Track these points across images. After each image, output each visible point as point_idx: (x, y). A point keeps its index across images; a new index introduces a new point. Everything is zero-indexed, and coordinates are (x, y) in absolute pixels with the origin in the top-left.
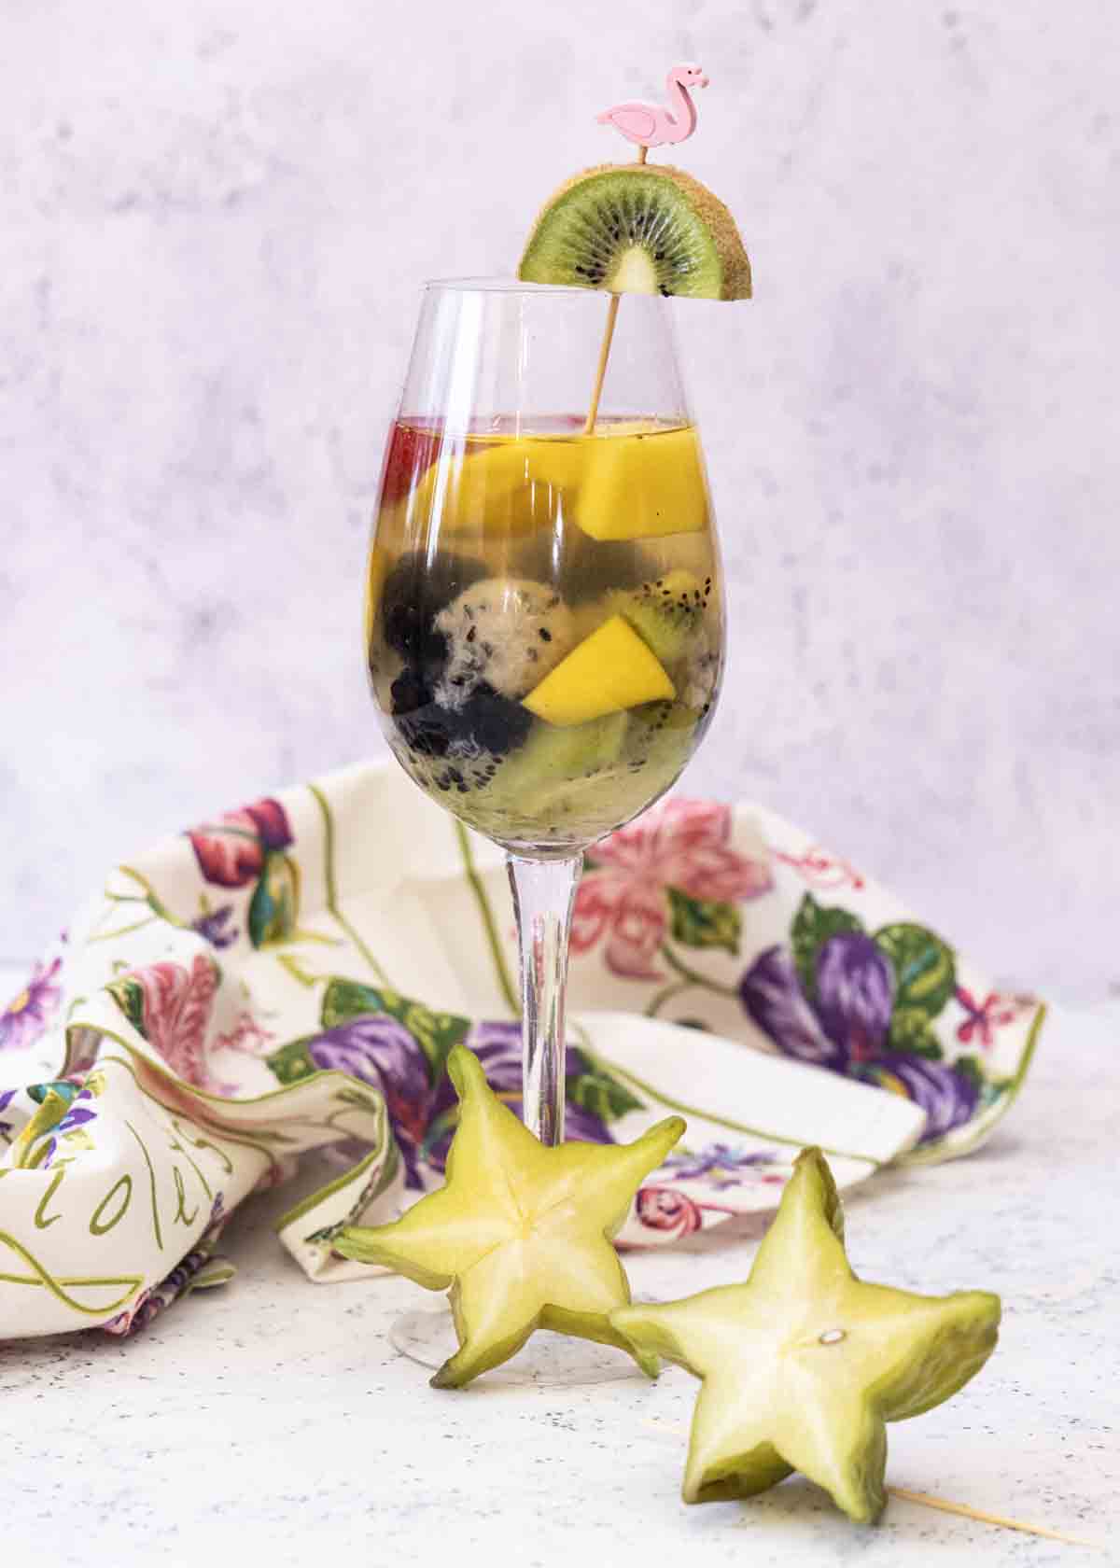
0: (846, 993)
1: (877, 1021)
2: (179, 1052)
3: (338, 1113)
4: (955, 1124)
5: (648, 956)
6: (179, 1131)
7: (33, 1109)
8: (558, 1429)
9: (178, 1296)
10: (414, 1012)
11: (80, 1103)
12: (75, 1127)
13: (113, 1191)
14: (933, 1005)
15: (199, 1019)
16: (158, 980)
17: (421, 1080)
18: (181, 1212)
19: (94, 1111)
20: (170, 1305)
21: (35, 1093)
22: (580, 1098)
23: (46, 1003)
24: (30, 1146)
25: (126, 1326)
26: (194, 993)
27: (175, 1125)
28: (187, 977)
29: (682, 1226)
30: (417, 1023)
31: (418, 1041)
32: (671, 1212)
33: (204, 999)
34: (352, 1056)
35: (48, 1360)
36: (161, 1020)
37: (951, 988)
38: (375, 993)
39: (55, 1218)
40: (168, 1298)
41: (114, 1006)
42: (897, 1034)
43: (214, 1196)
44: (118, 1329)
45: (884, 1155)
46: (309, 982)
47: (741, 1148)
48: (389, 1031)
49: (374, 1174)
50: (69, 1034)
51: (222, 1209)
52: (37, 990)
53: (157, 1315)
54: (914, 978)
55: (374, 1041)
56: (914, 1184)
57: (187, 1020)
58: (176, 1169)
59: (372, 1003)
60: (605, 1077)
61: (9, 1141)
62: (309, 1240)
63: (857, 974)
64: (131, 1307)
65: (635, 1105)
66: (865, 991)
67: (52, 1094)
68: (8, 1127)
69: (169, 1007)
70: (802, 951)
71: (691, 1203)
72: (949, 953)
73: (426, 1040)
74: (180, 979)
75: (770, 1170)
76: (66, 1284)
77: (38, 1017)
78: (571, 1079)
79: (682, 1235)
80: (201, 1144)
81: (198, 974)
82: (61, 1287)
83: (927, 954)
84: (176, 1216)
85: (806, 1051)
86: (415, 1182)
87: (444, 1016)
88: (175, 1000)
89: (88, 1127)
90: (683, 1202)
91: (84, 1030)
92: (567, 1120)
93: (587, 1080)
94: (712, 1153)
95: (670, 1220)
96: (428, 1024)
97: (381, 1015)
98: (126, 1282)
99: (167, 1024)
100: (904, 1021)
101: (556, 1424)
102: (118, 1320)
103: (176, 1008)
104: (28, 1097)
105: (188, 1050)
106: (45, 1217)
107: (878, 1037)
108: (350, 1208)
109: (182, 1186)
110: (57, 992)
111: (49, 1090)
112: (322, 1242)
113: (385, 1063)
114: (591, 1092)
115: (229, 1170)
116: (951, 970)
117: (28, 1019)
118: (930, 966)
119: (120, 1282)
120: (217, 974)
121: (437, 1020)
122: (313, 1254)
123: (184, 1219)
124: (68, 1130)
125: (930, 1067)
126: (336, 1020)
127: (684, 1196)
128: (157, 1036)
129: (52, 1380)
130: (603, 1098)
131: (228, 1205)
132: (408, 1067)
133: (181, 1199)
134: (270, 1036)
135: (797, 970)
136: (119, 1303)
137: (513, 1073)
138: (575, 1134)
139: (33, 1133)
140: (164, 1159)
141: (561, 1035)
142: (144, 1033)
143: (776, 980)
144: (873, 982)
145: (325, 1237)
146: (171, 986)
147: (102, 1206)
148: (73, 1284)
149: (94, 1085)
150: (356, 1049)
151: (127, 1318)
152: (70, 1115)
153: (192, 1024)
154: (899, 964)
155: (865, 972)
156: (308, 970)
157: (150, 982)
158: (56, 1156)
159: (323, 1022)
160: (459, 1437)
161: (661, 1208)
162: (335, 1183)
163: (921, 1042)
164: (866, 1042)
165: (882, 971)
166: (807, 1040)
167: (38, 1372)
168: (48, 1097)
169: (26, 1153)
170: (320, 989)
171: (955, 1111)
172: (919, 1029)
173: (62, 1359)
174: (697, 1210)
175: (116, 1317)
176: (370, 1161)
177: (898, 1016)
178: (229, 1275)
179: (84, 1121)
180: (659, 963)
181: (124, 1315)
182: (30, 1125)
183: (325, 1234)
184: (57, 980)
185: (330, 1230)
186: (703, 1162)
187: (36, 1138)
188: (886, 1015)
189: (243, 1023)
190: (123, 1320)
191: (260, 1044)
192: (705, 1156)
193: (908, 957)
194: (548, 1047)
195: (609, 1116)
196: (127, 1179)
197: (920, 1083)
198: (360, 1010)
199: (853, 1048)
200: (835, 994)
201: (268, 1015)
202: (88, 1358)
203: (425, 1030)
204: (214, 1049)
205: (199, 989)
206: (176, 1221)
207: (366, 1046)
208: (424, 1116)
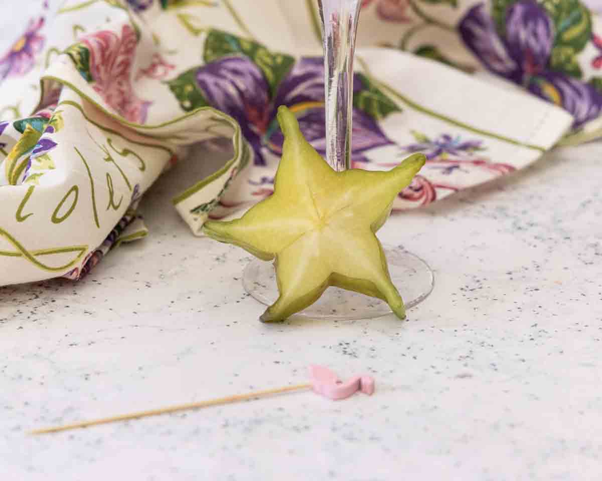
0: (524, 35)
1: (543, 52)
2: (115, 85)
3: (212, 126)
4: (589, 118)
5: (402, 9)
6: (111, 146)
7: (18, 136)
8: (347, 356)
9: (111, 248)
10: (261, 52)
11: (46, 136)
12: (43, 152)
13: (67, 196)
14: (578, 45)
15: (126, 64)
16: (98, 42)
17: (264, 96)
18: (111, 202)
19: (55, 141)
20: (106, 255)
21: (19, 127)
22: (361, 106)
23: (35, 46)
24: (15, 161)
25: (77, 276)
26: (122, 49)
27: (109, 141)
28: (118, 40)
29: (424, 198)
30: (261, 60)
31: (263, 73)
32: (417, 190)
33: (129, 51)
34: (222, 82)
35: (28, 298)
36: (102, 68)
37: (589, 35)
38: (236, 39)
39: (29, 215)
40: (105, 250)
41: (70, 64)
42: (554, 61)
43: (133, 187)
44: (72, 277)
45: (547, 144)
46: (196, 32)
47: (458, 137)
48: (245, 66)
49: (233, 172)
50: (42, 82)
51: (139, 194)
52: (30, 37)
53: (98, 262)
54: (567, 29)
55: (236, 72)
56: (565, 160)
57: (119, 66)
58: (108, 175)
59: (233, 46)
60: (377, 92)
61: (6, 154)
62: (193, 211)
63: (531, 25)
64: (80, 265)
65: (395, 109)
66: (535, 34)
67: (29, 128)
68: (4, 145)
69: (107, 60)
70: (497, 8)
71: (430, 184)
72: (588, 14)
73: (268, 72)
74: (113, 40)
75: (478, 155)
76: (37, 255)
77: (30, 55)
78: (356, 93)
79: (424, 203)
80: (126, 152)
81: (125, 37)
82: (35, 257)
83: (575, 14)
84: (107, 205)
85: (498, 66)
86: (260, 161)
87: (278, 55)
88: (110, 55)
89: (51, 152)
90: (425, 183)
91: (52, 80)
92: (354, 119)
93: (366, 94)
94: (442, 141)
95: (417, 194)
96: (268, 60)
97: (240, 55)
98: (76, 249)
99: (106, 71)
100: (559, 54)
101: (345, 352)
102: (72, 273)
103: (112, 60)
104: (14, 129)
105: (120, 84)
106: (22, 215)
107: (542, 61)
108: (218, 192)
109: (112, 185)
110: (41, 39)
111: (27, 125)
112: (201, 212)
113: (242, 86)
114: (368, 101)
115: (143, 169)
116: (590, 24)
117: (24, 56)
118: (576, 21)
119: (72, 250)
120: (138, 34)
121: (273, 57)
122: (196, 220)
123: (113, 205)
124: (38, 154)
125: (574, 82)
126: (212, 58)
127: (425, 180)
128: (100, 78)
129: (30, 314)
130: (375, 105)
131: (142, 190)
132: (256, 89)
133: (111, 194)
134: (172, 67)
135: (493, 18)
136: (72, 263)
137: (319, 90)
138: (358, 128)
139: (18, 153)
140: (100, 168)
141: (351, 65)
142: (90, 79)
143: (480, 22)
144: (541, 29)
145: (203, 210)
146: (107, 47)
147: (60, 205)
148: (42, 254)
149: (56, 123)
150: (224, 77)
151: (77, 272)
152: (39, 143)
153: (121, 69)
154: (557, 20)
155: (536, 24)
156: (196, 24)
157: (94, 44)
158: (31, 171)
159: (205, 57)
160: (283, 363)
161: (411, 188)
162: (209, 178)
163: (569, 67)
164: (535, 63)
165: (547, 24)
166: (499, 60)
167: (22, 308)
168: (27, 130)
169: (13, 165)
170: (203, 36)
171: (590, 109)
172: (569, 60)
173: (37, 297)
174: (433, 188)
175: (70, 272)
176: (230, 165)
177: (555, 51)
178: (144, 234)
179: (49, 148)
180: (409, 12)
181: (76, 269)
182: (15, 148)
183: (203, 208)
184: (42, 32)
185: (206, 205)
186: (436, 147)
187: (19, 156)
188: (548, 49)
189: (156, 60)
190: (75, 273)
191: (166, 73)
192: (437, 143)
193: (564, 15)
194: (342, 76)
195: (379, 116)
196: (75, 188)
197: (568, 91)
198: (228, 51)
199: (527, 67)
200: (517, 37)
201: (172, 53)
202: (54, 295)
203: (266, 64)
204: (137, 79)
205: (126, 46)
206: (108, 208)
207: (230, 76)
208: (265, 119)
